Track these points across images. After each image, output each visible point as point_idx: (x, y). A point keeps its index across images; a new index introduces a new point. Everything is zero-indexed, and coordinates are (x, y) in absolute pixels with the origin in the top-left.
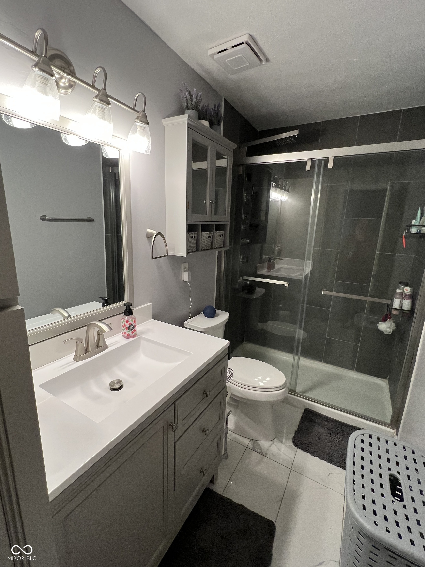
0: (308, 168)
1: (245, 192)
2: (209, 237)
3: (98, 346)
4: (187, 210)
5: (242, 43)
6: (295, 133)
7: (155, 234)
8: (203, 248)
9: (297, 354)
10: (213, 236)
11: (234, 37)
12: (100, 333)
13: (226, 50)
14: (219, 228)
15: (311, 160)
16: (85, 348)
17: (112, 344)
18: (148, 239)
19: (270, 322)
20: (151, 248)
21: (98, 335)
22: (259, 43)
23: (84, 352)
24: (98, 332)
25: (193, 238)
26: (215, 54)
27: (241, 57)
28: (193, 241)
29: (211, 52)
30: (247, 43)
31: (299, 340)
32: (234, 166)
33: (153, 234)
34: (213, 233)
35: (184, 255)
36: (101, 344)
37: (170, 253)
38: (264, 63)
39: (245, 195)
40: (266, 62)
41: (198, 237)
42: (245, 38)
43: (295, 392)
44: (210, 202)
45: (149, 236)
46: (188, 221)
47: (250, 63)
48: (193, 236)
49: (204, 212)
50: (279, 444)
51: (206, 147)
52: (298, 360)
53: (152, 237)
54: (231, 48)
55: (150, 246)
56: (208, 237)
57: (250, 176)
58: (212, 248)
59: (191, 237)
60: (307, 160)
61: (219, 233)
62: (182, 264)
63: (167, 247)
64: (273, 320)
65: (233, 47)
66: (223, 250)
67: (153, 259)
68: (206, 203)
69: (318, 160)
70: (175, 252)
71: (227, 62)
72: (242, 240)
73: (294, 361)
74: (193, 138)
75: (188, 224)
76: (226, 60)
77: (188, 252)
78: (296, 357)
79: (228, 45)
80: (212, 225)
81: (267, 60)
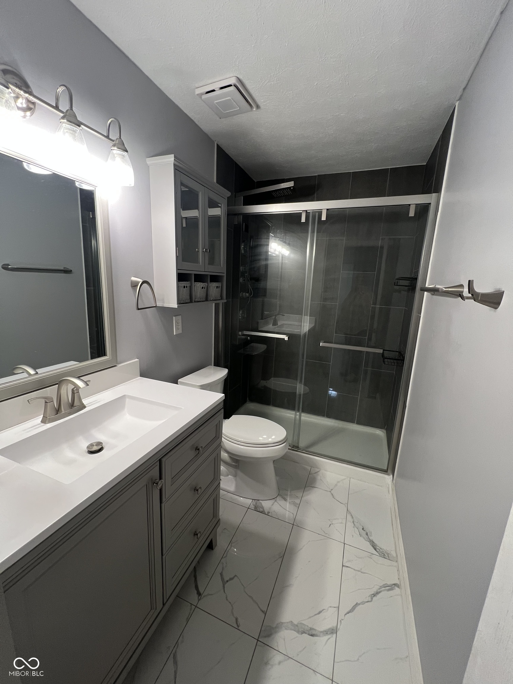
0: (303, 220)
1: (243, 244)
2: (203, 288)
3: (72, 405)
4: (177, 257)
5: (230, 86)
6: (291, 184)
7: (140, 282)
8: (197, 300)
9: (298, 410)
10: (208, 286)
11: (221, 78)
12: (75, 391)
13: (214, 91)
14: (215, 279)
15: (305, 211)
16: (56, 409)
17: (91, 404)
18: (132, 288)
19: (272, 378)
20: (136, 298)
21: (73, 393)
22: (247, 87)
23: (54, 412)
24: (73, 390)
25: (186, 287)
26: (202, 94)
27: (229, 100)
28: (186, 291)
29: (198, 91)
30: (235, 86)
31: (300, 395)
32: (228, 215)
33: (138, 282)
34: (208, 284)
35: (175, 306)
36: (76, 403)
37: (159, 304)
38: (254, 109)
39: (243, 246)
40: (257, 109)
41: (191, 287)
42: (233, 81)
43: (298, 449)
44: (203, 251)
45: (134, 285)
46: (178, 269)
47: (240, 108)
48: (186, 285)
49: (196, 261)
50: (282, 502)
51: (197, 192)
52: (300, 416)
53: (137, 286)
54: (218, 89)
55: (135, 295)
56: (201, 288)
57: (247, 227)
58: (207, 300)
59: (183, 287)
60: (301, 212)
61: (215, 284)
62: (174, 317)
63: (155, 297)
64: (276, 376)
65: (222, 88)
66: (221, 302)
67: (139, 309)
68: (198, 251)
69: (313, 212)
70: (164, 303)
71: (216, 104)
72: (241, 294)
73: (295, 417)
74: (181, 181)
75: (178, 273)
76: (215, 102)
77: (179, 303)
78: (298, 414)
79: (216, 86)
80: (207, 275)
81: (258, 107)
